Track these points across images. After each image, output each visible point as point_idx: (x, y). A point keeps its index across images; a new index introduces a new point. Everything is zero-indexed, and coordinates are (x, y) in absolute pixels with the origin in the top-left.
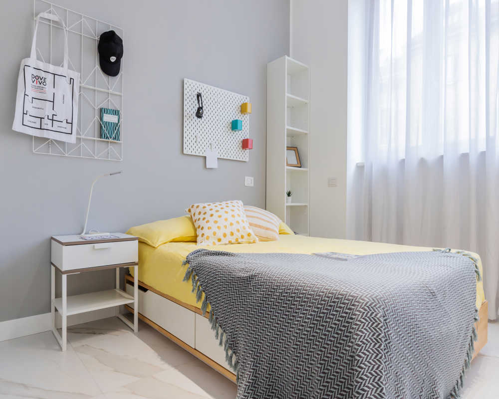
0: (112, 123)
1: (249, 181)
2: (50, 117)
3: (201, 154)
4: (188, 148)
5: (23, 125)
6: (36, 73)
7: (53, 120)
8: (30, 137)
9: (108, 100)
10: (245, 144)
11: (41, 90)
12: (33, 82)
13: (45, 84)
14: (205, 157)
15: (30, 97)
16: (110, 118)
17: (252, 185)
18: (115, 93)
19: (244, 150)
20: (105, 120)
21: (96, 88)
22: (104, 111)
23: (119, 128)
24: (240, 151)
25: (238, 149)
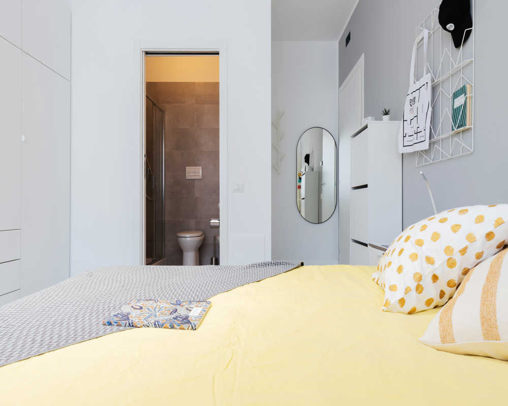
0: (460, 106)
5: (404, 146)
6: (412, 97)
7: (417, 133)
12: (411, 106)
15: (409, 122)
16: (459, 101)
18: (465, 64)
20: (455, 107)
21: (451, 73)
22: (455, 96)
23: (465, 109)
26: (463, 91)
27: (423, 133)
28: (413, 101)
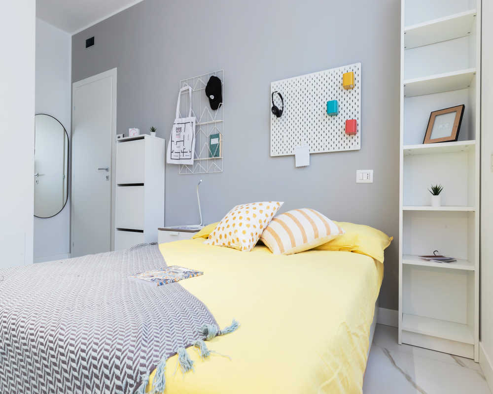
0: (215, 144)
1: (365, 176)
3: (289, 153)
4: (275, 151)
5: (171, 159)
6: (178, 126)
7: (183, 152)
9: (215, 128)
10: (351, 128)
12: (177, 132)
13: (181, 131)
14: (294, 155)
15: (175, 142)
16: (214, 141)
17: (371, 180)
18: (218, 121)
19: (351, 136)
20: (211, 144)
21: (208, 122)
22: (212, 137)
23: (218, 147)
24: (344, 139)
25: (342, 136)
26: (217, 136)
27: (189, 154)
28: (179, 129)
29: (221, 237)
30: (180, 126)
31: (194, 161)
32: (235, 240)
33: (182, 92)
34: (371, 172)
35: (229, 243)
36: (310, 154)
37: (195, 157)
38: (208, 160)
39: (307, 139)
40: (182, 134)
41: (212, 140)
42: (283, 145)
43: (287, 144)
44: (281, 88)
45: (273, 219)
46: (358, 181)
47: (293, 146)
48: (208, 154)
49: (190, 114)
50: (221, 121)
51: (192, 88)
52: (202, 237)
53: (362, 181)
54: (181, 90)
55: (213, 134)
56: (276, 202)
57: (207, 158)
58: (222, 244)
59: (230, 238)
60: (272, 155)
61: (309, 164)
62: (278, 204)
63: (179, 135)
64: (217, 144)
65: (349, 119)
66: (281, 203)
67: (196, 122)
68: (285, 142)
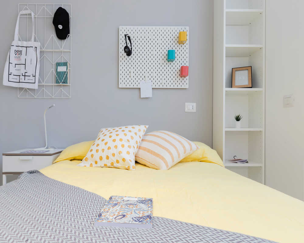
0: (63, 72)
1: (191, 107)
2: (24, 75)
3: (135, 87)
4: (123, 83)
5: (9, 81)
6: (17, 49)
7: (25, 76)
8: (16, 88)
9: (61, 57)
10: (183, 72)
11: (19, 58)
12: (16, 55)
13: (21, 54)
14: (140, 89)
15: (14, 64)
16: (62, 69)
17: (195, 110)
18: (65, 50)
19: (182, 78)
20: (58, 71)
21: (54, 50)
22: (58, 64)
23: (67, 75)
24: (178, 79)
25: (176, 77)
27: (31, 77)
29: (101, 158)
30: (20, 49)
31: (39, 86)
32: (121, 161)
33: (21, 15)
34: (195, 104)
35: (112, 164)
36: (152, 88)
37: (39, 82)
38: (54, 85)
39: (150, 77)
40: (23, 57)
41: (58, 67)
42: (130, 79)
43: (134, 79)
44: (132, 33)
45: (142, 140)
46: (186, 110)
47: (139, 81)
48: (54, 80)
49: (33, 39)
50: (69, 51)
51: (35, 14)
52: (67, 159)
53: (189, 111)
54: (21, 13)
55: (59, 62)
56: (144, 126)
57: (54, 84)
58: (103, 165)
59: (114, 159)
60: (120, 86)
61: (152, 96)
62: (145, 127)
63: (19, 57)
64: (65, 72)
65: (184, 65)
66: (147, 126)
67: (41, 48)
68: (132, 77)
